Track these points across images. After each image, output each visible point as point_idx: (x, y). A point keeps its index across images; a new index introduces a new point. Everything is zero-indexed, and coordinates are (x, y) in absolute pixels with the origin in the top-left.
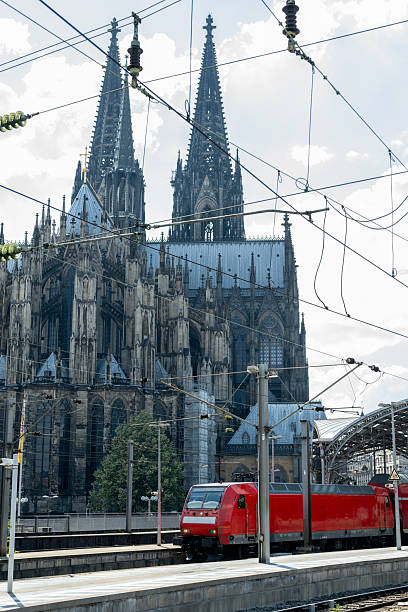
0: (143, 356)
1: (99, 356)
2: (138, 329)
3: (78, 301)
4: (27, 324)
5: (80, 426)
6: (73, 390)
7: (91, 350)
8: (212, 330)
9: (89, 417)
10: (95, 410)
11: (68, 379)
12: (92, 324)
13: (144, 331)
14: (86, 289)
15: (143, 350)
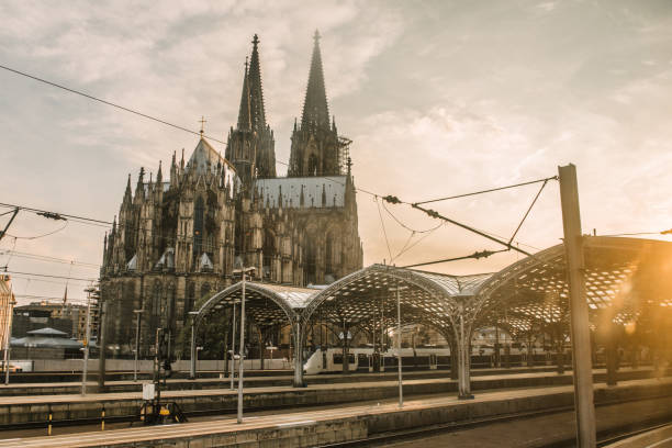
0: (225, 254)
1: (195, 253)
2: (223, 235)
3: (182, 218)
4: (149, 234)
5: (180, 300)
6: (177, 276)
7: (189, 249)
8: (282, 236)
9: (186, 294)
10: (190, 289)
11: (174, 269)
12: (190, 233)
13: (227, 237)
14: (187, 210)
15: (225, 250)
